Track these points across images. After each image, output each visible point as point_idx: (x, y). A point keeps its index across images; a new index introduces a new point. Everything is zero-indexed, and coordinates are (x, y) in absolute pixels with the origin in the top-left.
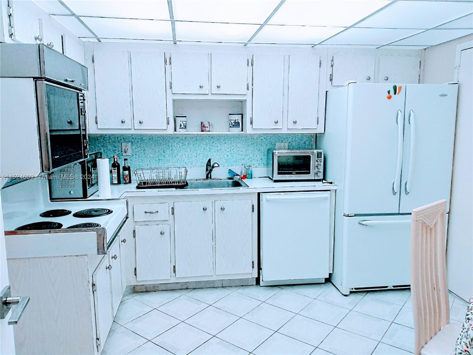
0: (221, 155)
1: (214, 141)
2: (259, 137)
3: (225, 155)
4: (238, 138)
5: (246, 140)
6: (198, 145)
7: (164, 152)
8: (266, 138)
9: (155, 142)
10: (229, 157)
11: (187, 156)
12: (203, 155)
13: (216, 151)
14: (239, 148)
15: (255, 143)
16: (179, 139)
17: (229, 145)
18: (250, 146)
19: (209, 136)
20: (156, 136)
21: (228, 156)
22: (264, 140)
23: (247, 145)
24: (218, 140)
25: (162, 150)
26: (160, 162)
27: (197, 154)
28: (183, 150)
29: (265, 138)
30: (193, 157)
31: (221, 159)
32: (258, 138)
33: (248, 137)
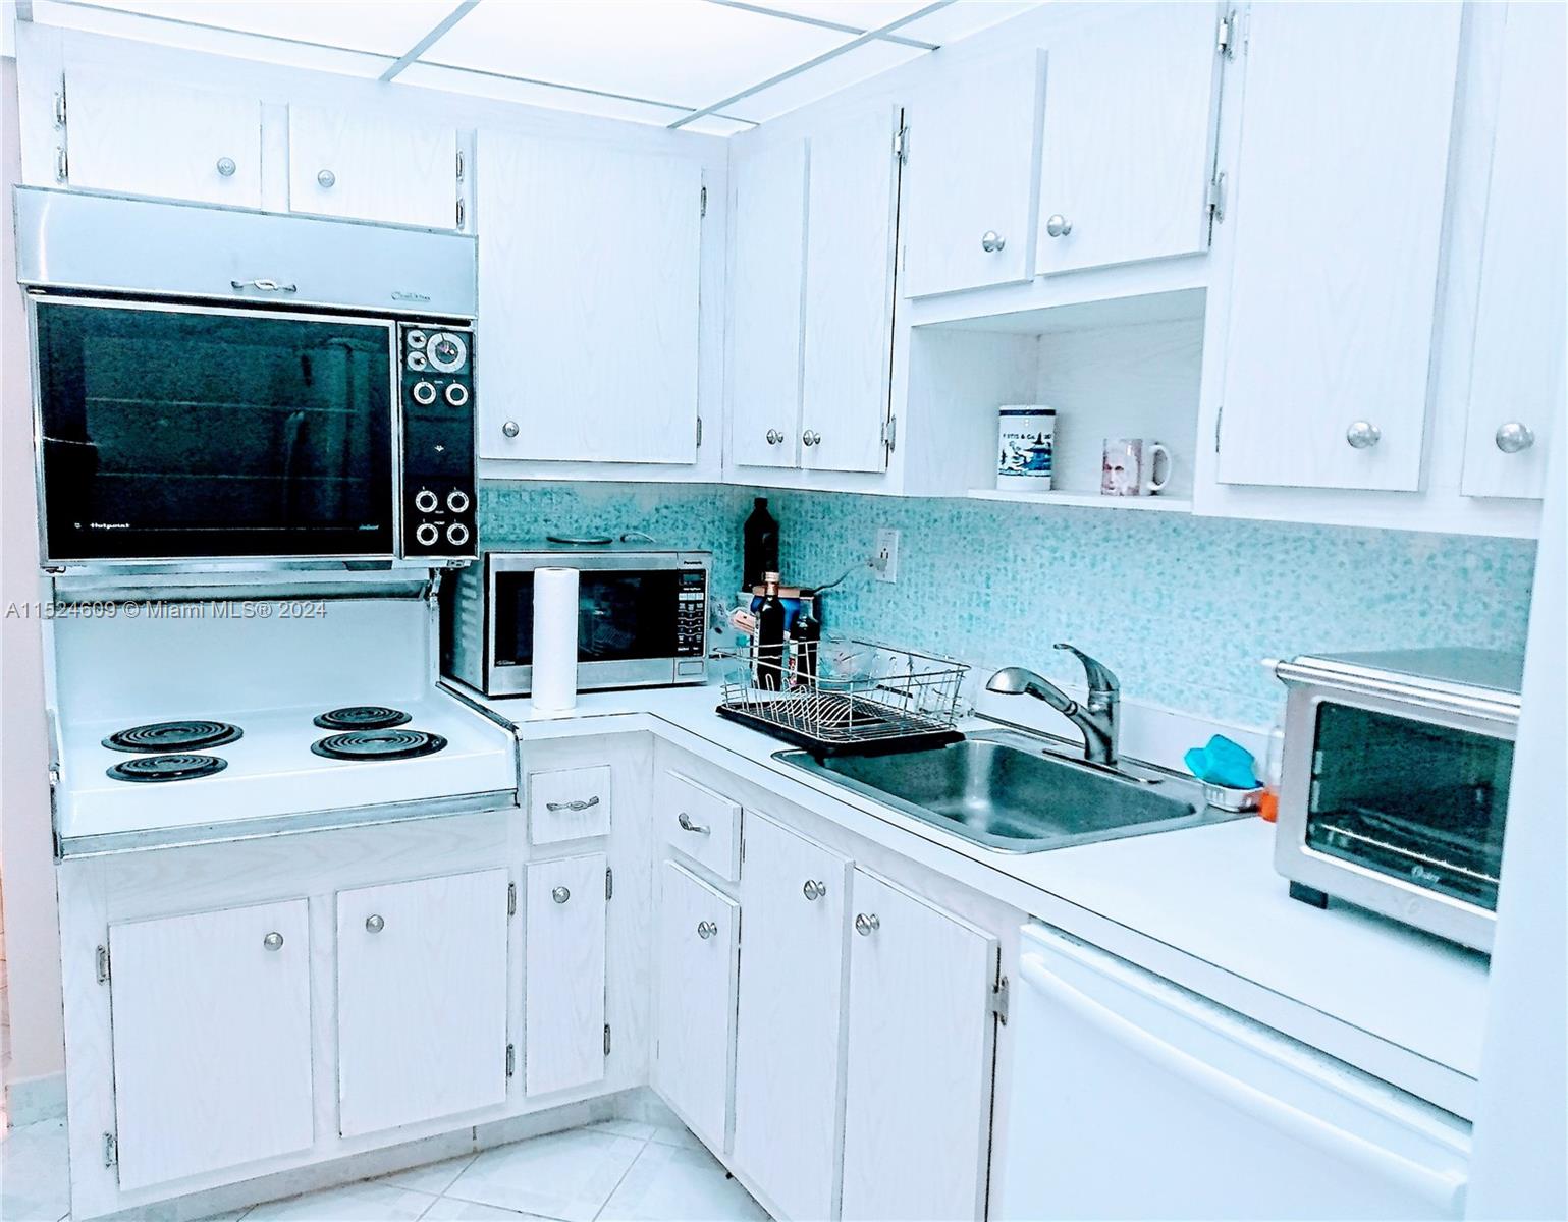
0: (1208, 641)
1: (1183, 553)
2: (1445, 555)
3: (1230, 647)
4: (1309, 546)
5: (1356, 565)
6: (1113, 567)
7: (988, 587)
8: (1496, 565)
9: (964, 535)
10: (1248, 659)
11: (1064, 618)
12: (1127, 623)
13: (1188, 613)
14: (1309, 611)
15: (1413, 590)
16: (1041, 528)
17: (1256, 587)
18: (1379, 609)
19: (1164, 518)
20: (970, 505)
21: (1245, 653)
22: (1480, 579)
23: (1361, 599)
24: (1202, 548)
25: (983, 573)
26: (973, 628)
27: (1105, 618)
28: (1051, 587)
29: (1489, 568)
30: (1087, 627)
31: (1207, 664)
32: (1440, 560)
33: (1370, 546)
